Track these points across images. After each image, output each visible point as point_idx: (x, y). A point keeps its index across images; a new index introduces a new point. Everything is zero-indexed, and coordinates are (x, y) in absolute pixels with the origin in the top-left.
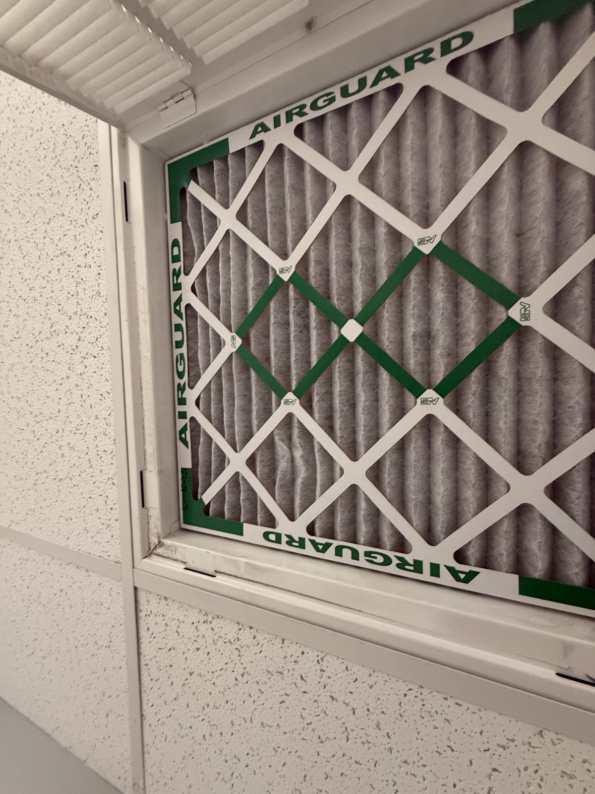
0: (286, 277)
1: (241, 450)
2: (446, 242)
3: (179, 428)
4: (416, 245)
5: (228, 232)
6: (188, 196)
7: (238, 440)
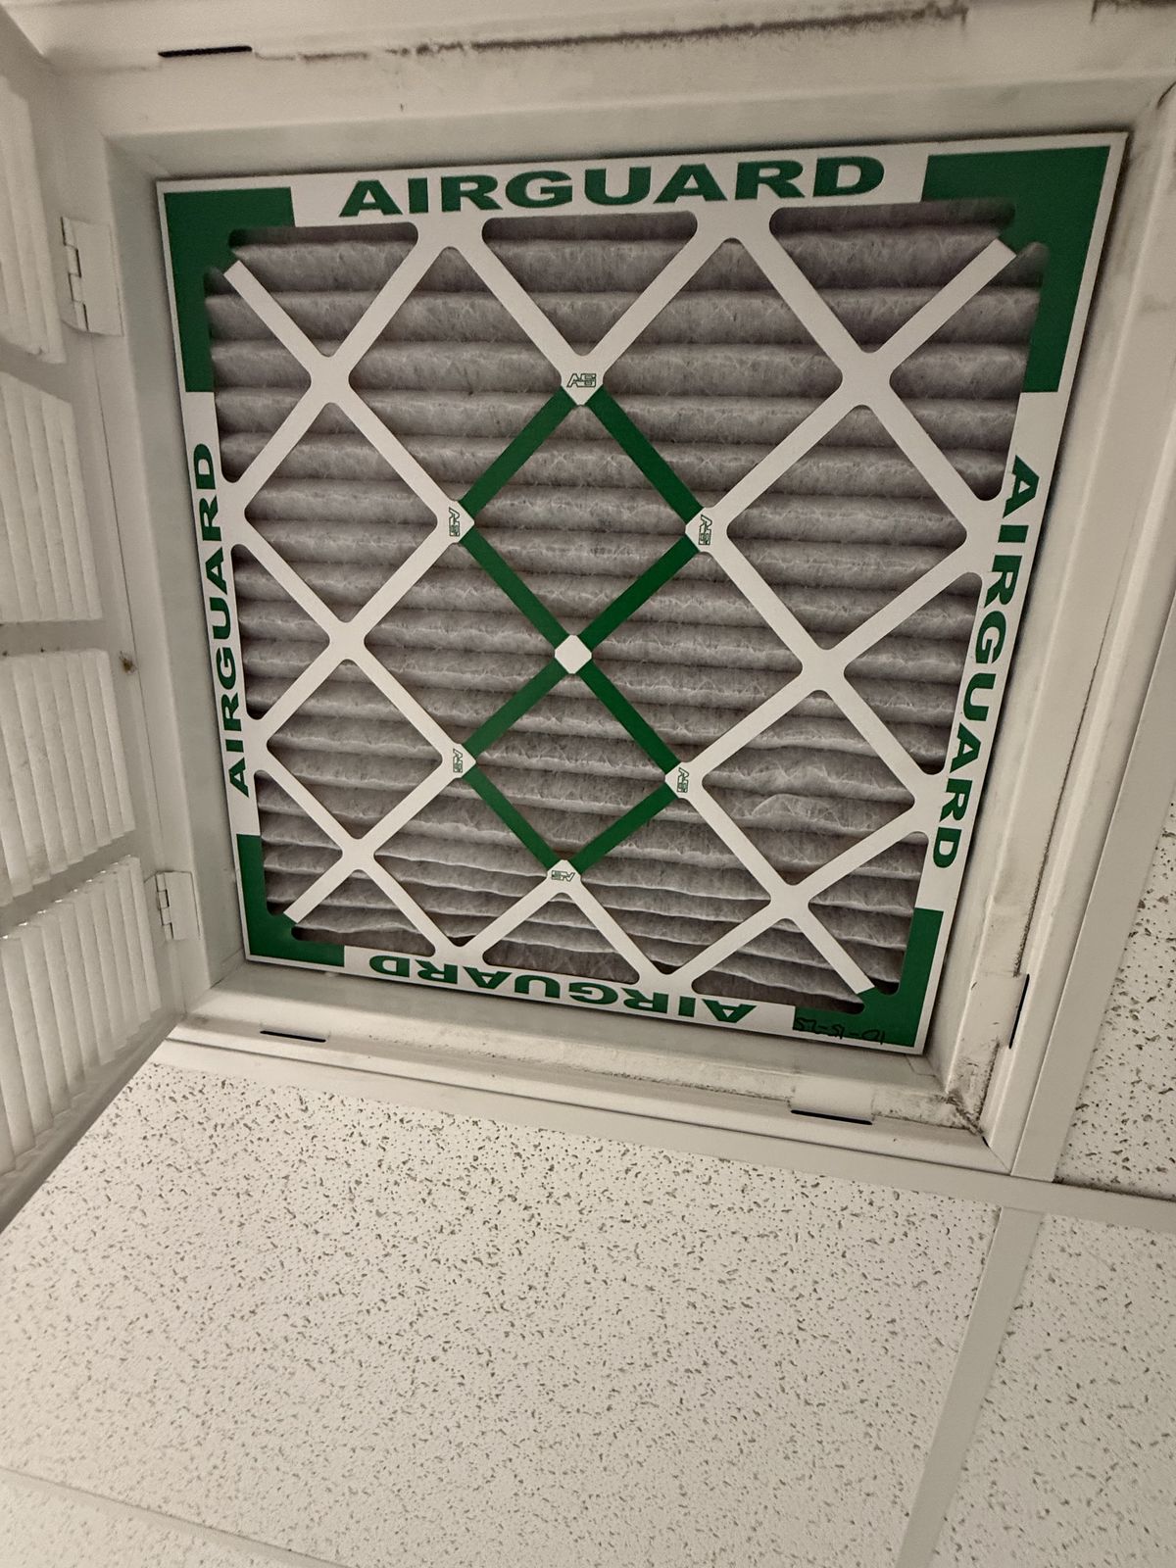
0: (468, 762)
1: (765, 892)
2: (461, 495)
3: (713, 1021)
4: (457, 539)
5: (379, 859)
6: (307, 926)
7: (746, 895)
